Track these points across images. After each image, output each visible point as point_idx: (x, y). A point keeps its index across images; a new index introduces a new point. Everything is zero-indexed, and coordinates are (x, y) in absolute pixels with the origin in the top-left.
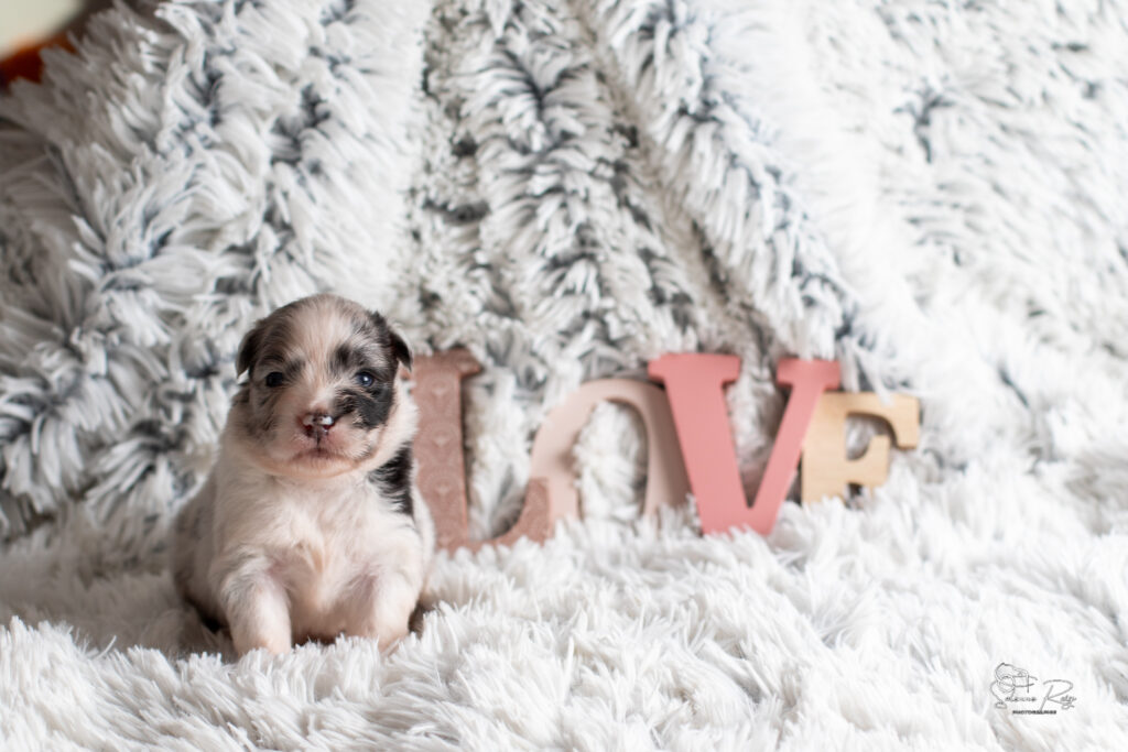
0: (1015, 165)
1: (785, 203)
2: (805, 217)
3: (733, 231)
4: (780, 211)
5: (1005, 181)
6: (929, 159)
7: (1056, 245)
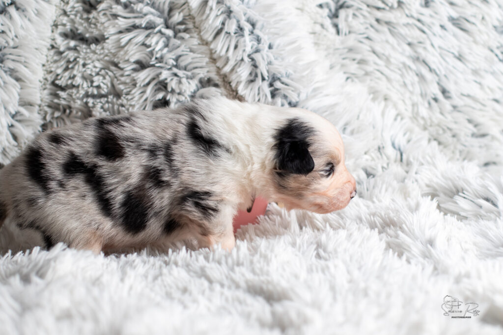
0: (383, 39)
1: (259, 40)
2: (270, 47)
3: (227, 50)
4: (255, 43)
5: (378, 48)
6: (338, 32)
7: (405, 85)
